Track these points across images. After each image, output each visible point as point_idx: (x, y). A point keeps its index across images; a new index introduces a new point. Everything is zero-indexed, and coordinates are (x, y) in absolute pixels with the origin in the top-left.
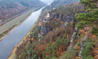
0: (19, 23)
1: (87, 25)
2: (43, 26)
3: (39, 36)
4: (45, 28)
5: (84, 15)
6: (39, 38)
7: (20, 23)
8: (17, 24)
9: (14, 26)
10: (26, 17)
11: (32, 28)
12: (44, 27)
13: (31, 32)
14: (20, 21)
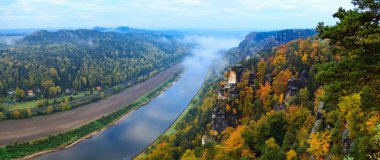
0: (143, 100)
1: (345, 92)
2: (218, 110)
3: (203, 143)
4: (223, 117)
5: (333, 65)
6: (206, 146)
7: (148, 100)
8: (137, 101)
9: (129, 108)
10: (165, 85)
11: (182, 116)
12: (221, 115)
13: (176, 129)
14: (147, 94)
